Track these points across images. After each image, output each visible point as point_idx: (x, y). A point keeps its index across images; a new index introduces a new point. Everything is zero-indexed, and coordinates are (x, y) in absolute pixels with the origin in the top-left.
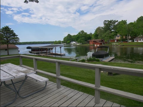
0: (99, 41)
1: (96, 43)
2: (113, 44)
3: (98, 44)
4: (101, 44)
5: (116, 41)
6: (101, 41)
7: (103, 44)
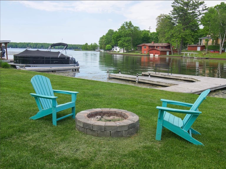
0: (162, 47)
1: (153, 51)
2: (186, 54)
3: (157, 53)
4: (164, 53)
5: (199, 49)
6: (166, 47)
7: (168, 53)
